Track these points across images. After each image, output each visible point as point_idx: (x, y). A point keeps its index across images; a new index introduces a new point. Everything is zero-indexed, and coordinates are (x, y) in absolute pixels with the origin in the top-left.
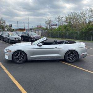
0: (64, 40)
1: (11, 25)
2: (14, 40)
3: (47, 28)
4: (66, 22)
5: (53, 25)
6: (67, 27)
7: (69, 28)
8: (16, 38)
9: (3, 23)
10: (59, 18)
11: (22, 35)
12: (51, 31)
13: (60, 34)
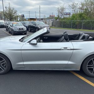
0: (81, 33)
1: (24, 15)
2: (18, 31)
3: (58, 17)
4: (81, 9)
5: (67, 14)
6: (83, 15)
7: (86, 17)
8: (20, 29)
9: (15, 13)
10: (73, 5)
11: (29, 25)
12: (63, 20)
13: (74, 24)
